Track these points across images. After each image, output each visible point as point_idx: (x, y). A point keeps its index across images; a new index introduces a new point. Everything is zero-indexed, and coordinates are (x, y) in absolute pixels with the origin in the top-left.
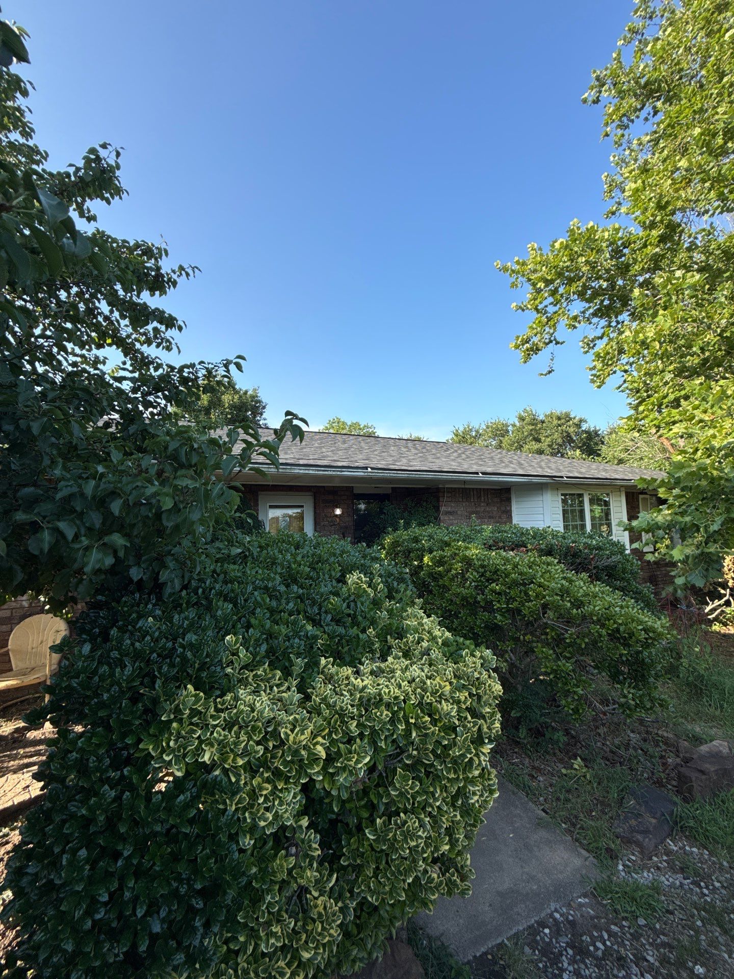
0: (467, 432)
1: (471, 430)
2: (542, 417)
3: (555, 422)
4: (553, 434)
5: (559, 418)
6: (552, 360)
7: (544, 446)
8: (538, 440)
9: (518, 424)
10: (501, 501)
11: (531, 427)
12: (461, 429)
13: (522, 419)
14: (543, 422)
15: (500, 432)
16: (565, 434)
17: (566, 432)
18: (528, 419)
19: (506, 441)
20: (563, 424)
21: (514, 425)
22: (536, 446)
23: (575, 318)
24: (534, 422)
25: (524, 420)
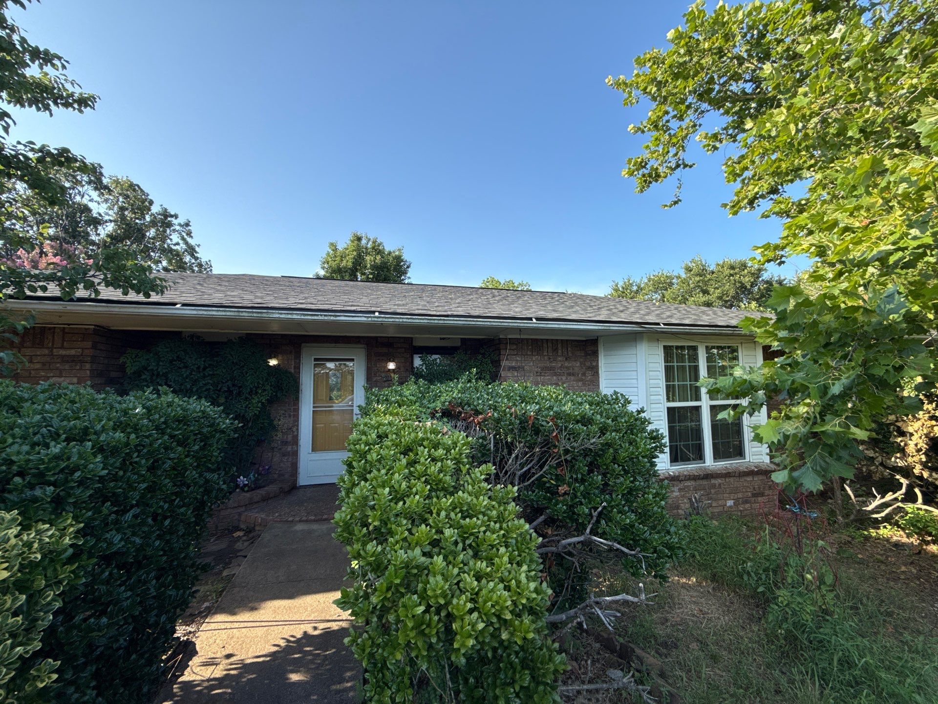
0: (628, 286)
1: (631, 285)
2: (713, 267)
3: (727, 272)
4: (724, 285)
5: (732, 268)
6: (679, 188)
7: (712, 298)
8: (705, 292)
9: (683, 276)
10: (587, 354)
11: (698, 279)
12: (621, 284)
13: (689, 270)
14: (713, 273)
15: (662, 285)
16: (738, 285)
17: (741, 282)
18: (695, 270)
19: (668, 294)
20: (736, 274)
21: (678, 277)
22: (703, 298)
23: (715, 137)
24: (702, 272)
25: (691, 271)
